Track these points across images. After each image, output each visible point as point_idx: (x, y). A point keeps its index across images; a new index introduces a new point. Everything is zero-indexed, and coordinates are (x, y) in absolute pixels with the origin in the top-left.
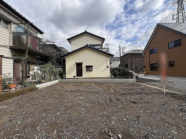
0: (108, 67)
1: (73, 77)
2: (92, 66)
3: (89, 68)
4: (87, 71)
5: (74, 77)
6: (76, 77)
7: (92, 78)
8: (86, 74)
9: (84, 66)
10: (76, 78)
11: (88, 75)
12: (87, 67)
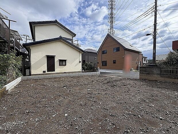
0: (80, 62)
1: (42, 73)
2: (65, 61)
3: (63, 62)
4: (60, 65)
5: (44, 72)
6: (47, 72)
7: (66, 73)
8: (58, 69)
9: (56, 60)
10: (46, 74)
11: (62, 69)
12: (60, 61)
